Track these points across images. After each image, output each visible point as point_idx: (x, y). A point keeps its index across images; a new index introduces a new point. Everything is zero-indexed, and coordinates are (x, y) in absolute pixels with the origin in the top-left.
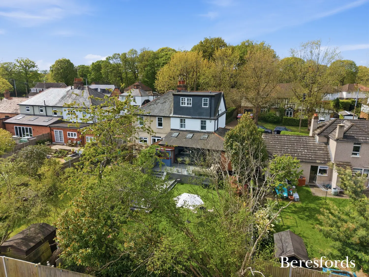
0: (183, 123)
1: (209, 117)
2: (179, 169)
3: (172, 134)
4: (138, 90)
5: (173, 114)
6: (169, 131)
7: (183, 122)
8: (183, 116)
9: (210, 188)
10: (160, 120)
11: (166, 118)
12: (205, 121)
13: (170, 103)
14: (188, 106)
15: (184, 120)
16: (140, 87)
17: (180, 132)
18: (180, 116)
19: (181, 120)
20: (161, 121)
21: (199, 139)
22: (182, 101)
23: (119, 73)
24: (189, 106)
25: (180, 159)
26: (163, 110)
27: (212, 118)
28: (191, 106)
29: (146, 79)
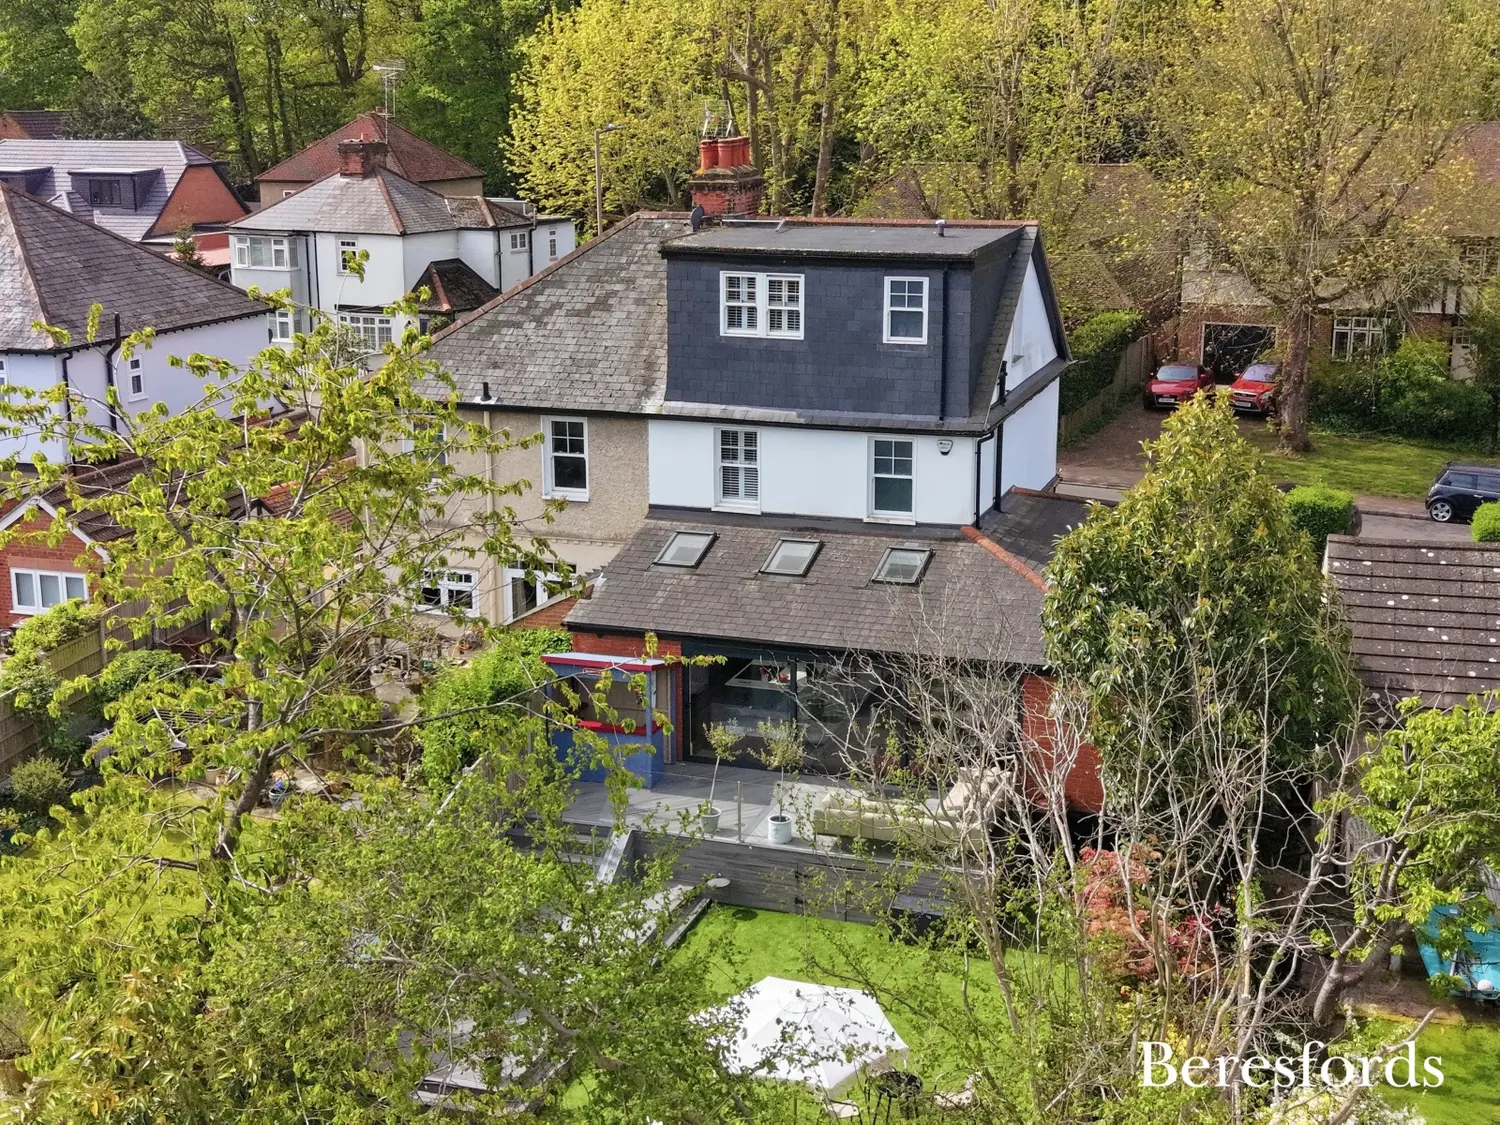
0: (740, 464)
1: (932, 420)
2: (719, 806)
3: (658, 545)
4: (373, 187)
5: (666, 400)
6: (639, 522)
7: (741, 455)
8: (738, 411)
9: (951, 937)
10: (567, 438)
11: (617, 426)
12: (905, 450)
13: (642, 309)
14: (776, 334)
15: (751, 439)
16: (390, 162)
17: (718, 529)
18: (715, 410)
19: (728, 438)
20: (578, 446)
21: (863, 576)
22: (732, 296)
23: (215, 44)
24: (784, 333)
25: (723, 735)
26: (593, 364)
27: (955, 422)
28: (799, 335)
29: (429, 91)
